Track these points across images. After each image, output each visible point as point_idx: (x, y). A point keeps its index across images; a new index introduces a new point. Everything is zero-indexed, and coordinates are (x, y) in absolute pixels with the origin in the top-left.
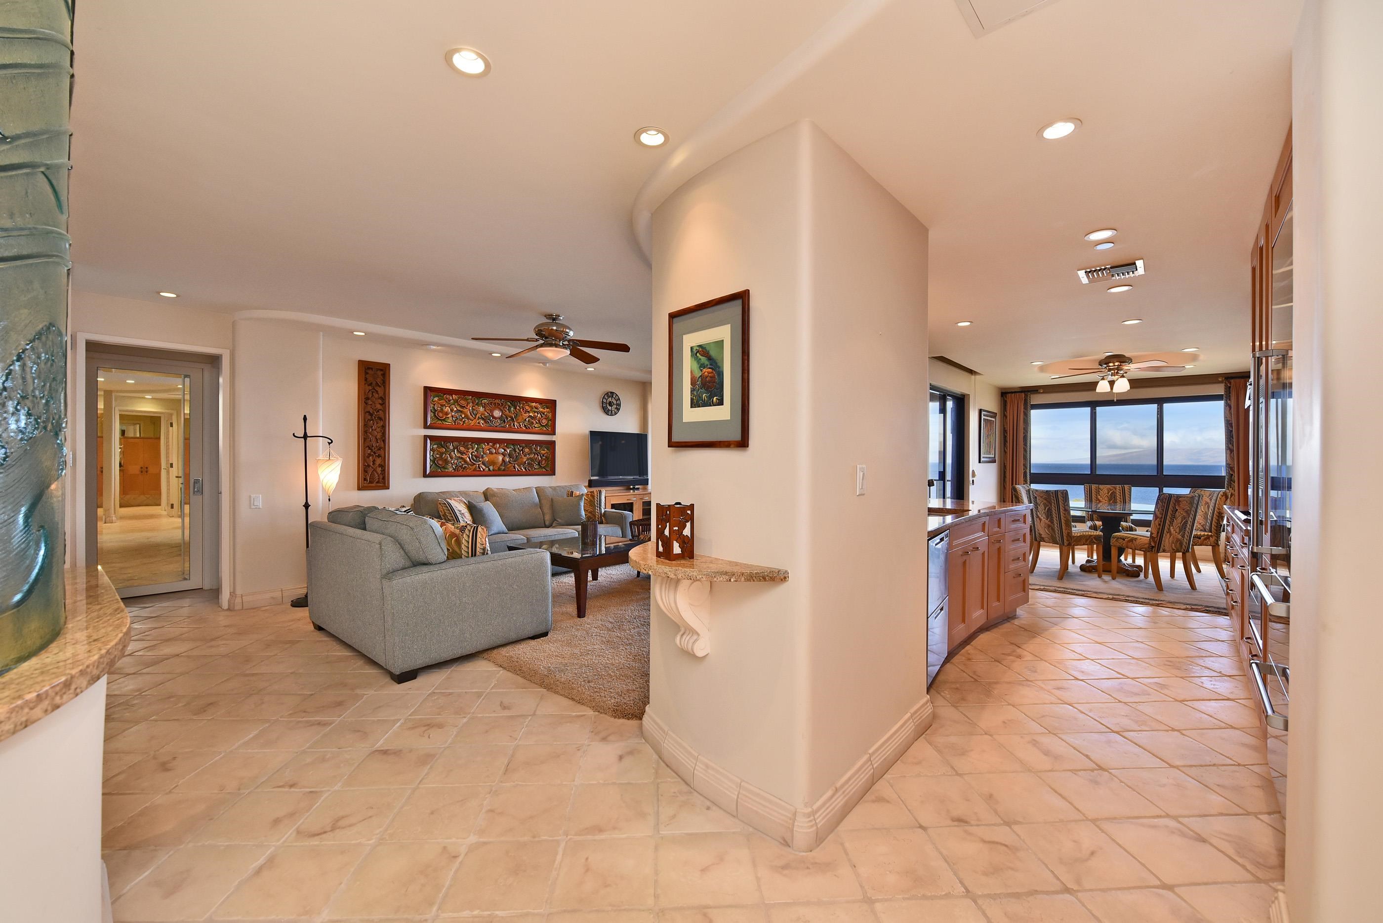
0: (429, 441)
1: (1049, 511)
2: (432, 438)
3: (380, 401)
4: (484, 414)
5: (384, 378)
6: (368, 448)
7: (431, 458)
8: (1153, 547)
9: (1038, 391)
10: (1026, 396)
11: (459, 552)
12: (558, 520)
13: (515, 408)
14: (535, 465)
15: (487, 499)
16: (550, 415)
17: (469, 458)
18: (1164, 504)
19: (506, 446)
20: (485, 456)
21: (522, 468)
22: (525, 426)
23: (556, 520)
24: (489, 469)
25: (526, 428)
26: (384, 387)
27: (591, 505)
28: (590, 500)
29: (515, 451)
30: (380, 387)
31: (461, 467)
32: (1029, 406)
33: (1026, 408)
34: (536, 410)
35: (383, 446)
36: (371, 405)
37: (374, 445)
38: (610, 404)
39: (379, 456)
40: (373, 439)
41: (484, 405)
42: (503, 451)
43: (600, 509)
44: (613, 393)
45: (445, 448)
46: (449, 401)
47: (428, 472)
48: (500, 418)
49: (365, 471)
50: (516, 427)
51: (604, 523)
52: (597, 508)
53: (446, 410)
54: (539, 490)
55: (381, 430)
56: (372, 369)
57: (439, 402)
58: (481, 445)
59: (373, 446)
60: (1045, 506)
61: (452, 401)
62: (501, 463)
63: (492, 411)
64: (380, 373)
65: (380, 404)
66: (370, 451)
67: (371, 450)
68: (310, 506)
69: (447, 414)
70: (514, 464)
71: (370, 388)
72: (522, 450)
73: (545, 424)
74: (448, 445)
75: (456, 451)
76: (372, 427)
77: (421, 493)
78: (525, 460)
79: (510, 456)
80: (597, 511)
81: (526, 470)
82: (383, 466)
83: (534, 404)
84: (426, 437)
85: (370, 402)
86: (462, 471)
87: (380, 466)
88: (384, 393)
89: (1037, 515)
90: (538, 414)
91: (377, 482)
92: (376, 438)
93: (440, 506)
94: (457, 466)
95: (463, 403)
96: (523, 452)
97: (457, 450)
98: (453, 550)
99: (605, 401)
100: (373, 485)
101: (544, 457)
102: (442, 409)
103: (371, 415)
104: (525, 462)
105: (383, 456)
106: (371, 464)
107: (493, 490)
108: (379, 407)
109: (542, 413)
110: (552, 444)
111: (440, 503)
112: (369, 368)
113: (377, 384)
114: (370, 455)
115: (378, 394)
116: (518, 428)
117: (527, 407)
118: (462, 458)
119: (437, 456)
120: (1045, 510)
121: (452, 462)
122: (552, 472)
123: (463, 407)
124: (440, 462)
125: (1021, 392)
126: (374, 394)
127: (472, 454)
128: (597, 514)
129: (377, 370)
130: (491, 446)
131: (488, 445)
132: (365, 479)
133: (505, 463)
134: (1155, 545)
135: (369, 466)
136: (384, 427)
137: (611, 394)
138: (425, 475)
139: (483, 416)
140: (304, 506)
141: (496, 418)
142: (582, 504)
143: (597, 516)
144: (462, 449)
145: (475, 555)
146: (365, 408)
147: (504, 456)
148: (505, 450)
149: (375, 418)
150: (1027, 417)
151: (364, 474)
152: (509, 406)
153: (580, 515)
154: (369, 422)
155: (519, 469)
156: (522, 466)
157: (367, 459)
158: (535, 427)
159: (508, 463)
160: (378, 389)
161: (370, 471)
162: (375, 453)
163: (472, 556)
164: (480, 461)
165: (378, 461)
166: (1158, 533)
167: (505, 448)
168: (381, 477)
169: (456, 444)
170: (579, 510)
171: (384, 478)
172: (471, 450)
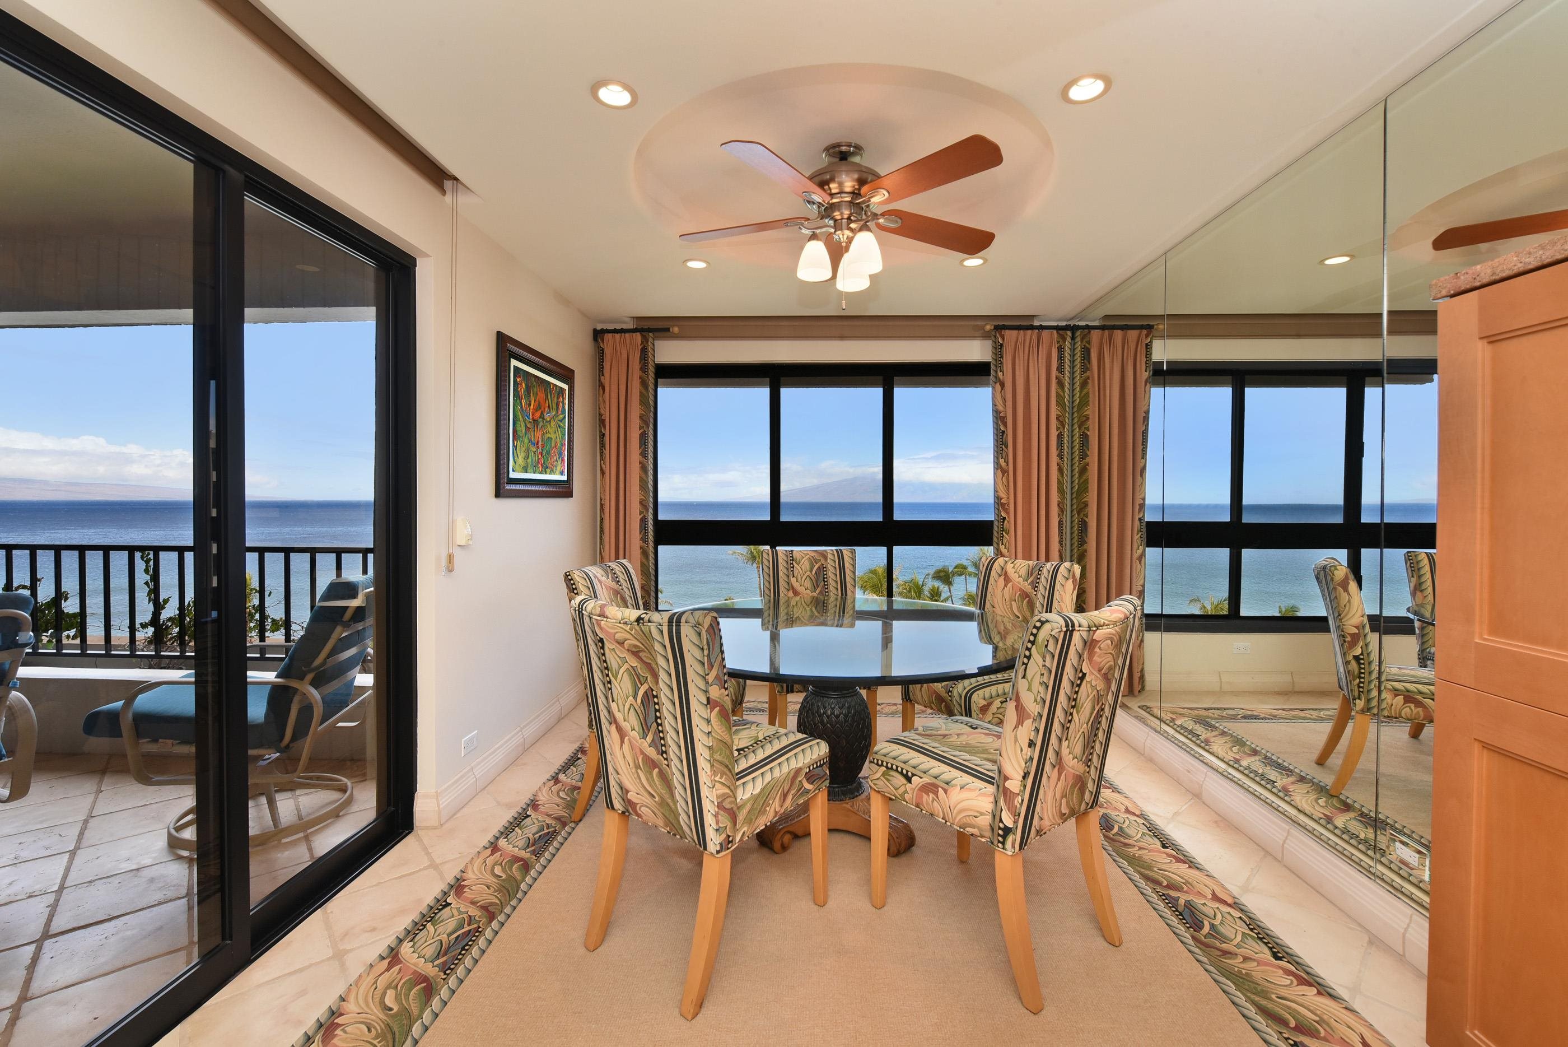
8: (1007, 831)
9: (669, 329)
10: (645, 340)
18: (1048, 664)
33: (644, 368)
60: (637, 680)
120: (635, 697)
125: (636, 331)
134: (1016, 822)
166: (1025, 776)
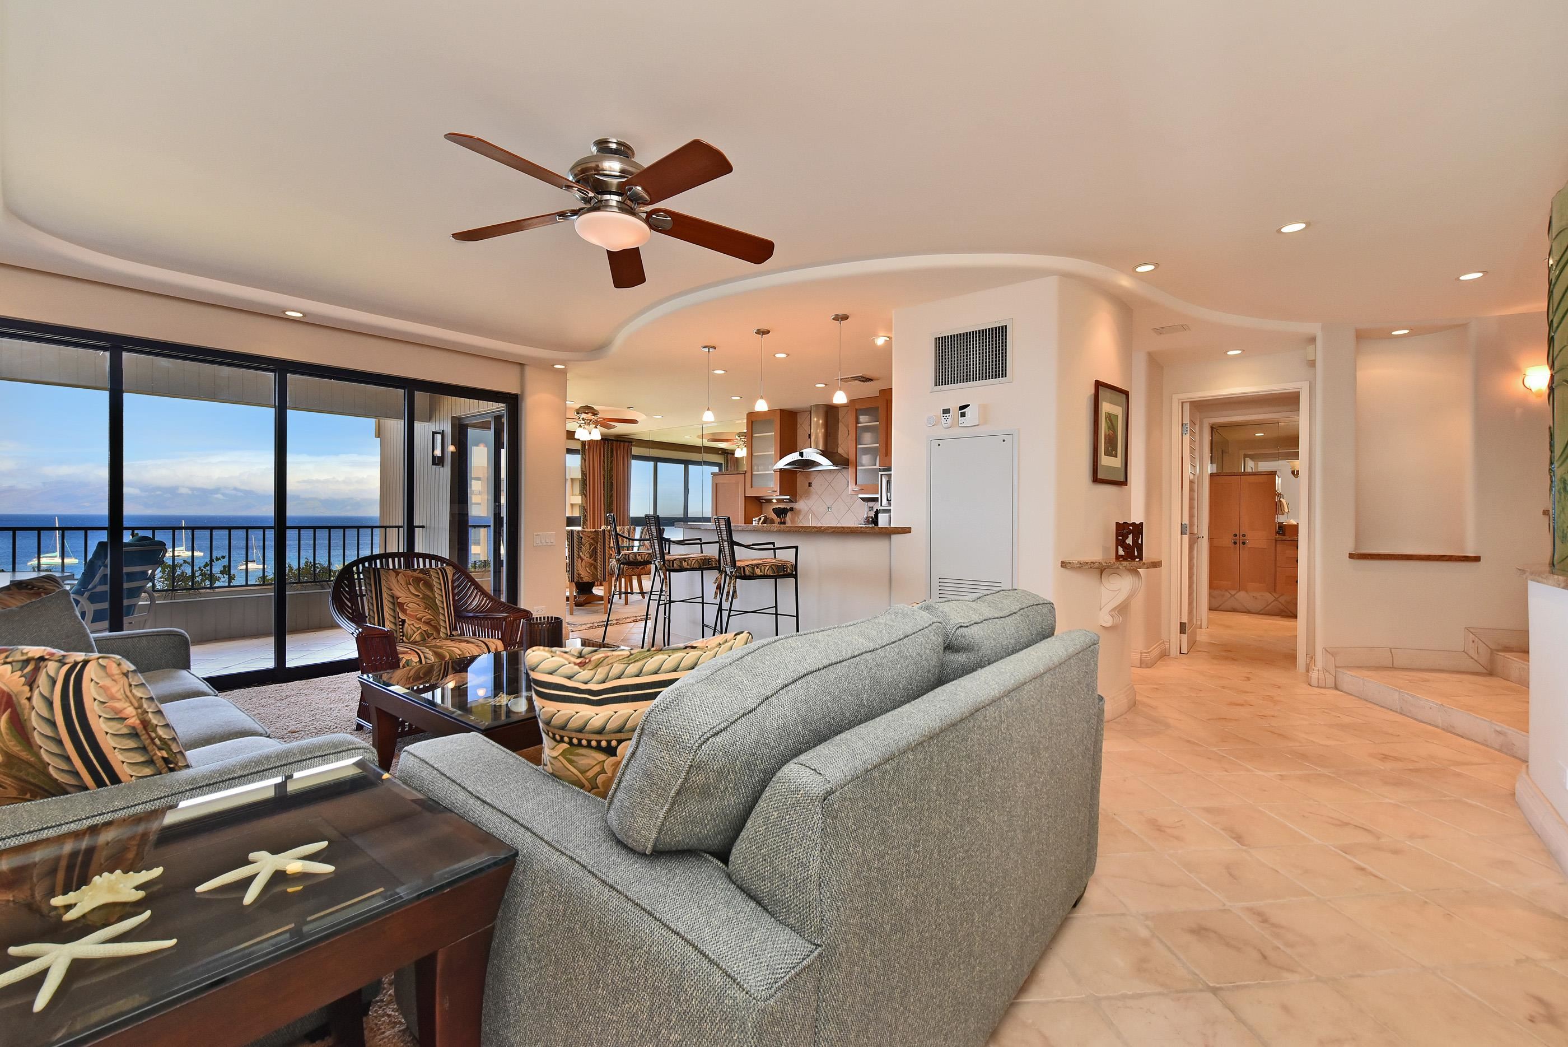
1: (595, 551)
89: (579, 555)
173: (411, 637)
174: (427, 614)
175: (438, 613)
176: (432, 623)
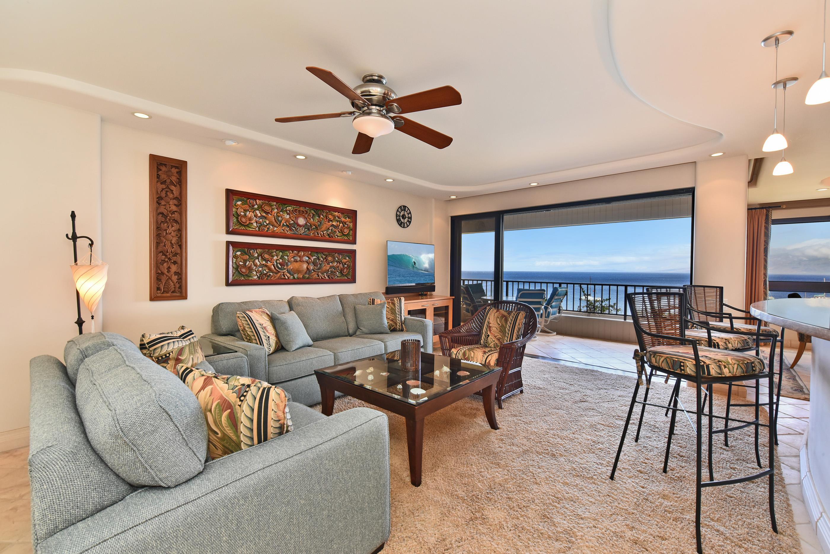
0: (231, 248)
2: (235, 245)
3: (175, 202)
4: (289, 222)
5: (180, 177)
6: (161, 254)
7: (234, 266)
9: (780, 206)
10: (768, 211)
11: (234, 438)
12: (361, 328)
13: (319, 217)
14: (337, 273)
15: (291, 309)
16: (351, 225)
17: (274, 265)
19: (310, 254)
20: (289, 263)
21: (326, 276)
22: (328, 235)
23: (359, 328)
24: (294, 277)
25: (330, 237)
26: (181, 186)
27: (392, 313)
28: (392, 308)
29: (319, 260)
30: (175, 186)
31: (265, 274)
32: (769, 221)
33: (767, 222)
34: (339, 219)
35: (179, 252)
36: (165, 205)
37: (169, 251)
38: (404, 217)
39: (175, 263)
40: (168, 244)
41: (288, 212)
42: (307, 258)
43: (401, 316)
44: (406, 206)
45: (249, 256)
46: (253, 206)
47: (230, 280)
48: (305, 226)
49: (158, 279)
50: (320, 236)
51: (404, 330)
52: (397, 316)
53: (250, 215)
54: (342, 298)
55: (177, 234)
56: (165, 165)
57: (243, 206)
58: (286, 252)
59: (167, 252)
61: (256, 207)
62: (305, 271)
63: (297, 218)
64: (174, 171)
65: (175, 205)
66: (164, 257)
67: (166, 256)
68: (84, 322)
69: (250, 219)
70: (318, 272)
71: (164, 186)
72: (326, 258)
73: (346, 233)
74: (251, 252)
75: (260, 258)
76: (166, 230)
77: (220, 304)
78: (328, 268)
79: (315, 264)
80: (398, 318)
81: (329, 278)
82: (180, 274)
83: (336, 214)
84: (228, 243)
85: (163, 203)
86: (267, 279)
87: (176, 273)
88: (181, 193)
90: (340, 223)
91: (173, 292)
92: (171, 243)
93: (239, 320)
94: (262, 274)
95: (267, 208)
96: (326, 260)
97: (262, 257)
98: (224, 434)
99: (398, 213)
100: (168, 295)
101: (346, 266)
102: (245, 214)
103: (165, 216)
104: (328, 270)
105: (179, 262)
106: (165, 271)
107: (297, 299)
108: (174, 208)
109: (344, 223)
110: (353, 253)
111: (239, 317)
112: (161, 164)
113: (172, 183)
114: (164, 262)
115: (173, 194)
116: (322, 236)
117: (330, 216)
118: (266, 266)
119: (241, 263)
121: (256, 270)
122: (353, 280)
123: (267, 213)
124: (244, 270)
125: (762, 208)
126: (168, 193)
127: (276, 262)
128: (398, 321)
129: (172, 167)
130: (296, 254)
131: (293, 252)
132: (158, 289)
133: (309, 271)
135: (163, 273)
136: (180, 230)
137: (403, 208)
138: (228, 284)
139: (288, 223)
140: (76, 323)
141: (300, 226)
142: (385, 312)
143: (398, 324)
144: (266, 256)
145: (266, 439)
146: (157, 209)
147: (309, 264)
148: (309, 258)
149: (170, 220)
150: (768, 231)
151: (157, 283)
152: (313, 215)
153: (382, 323)
154: (162, 224)
155: (323, 277)
156: (325, 274)
157: (161, 266)
158: (338, 236)
159: (313, 271)
160: (173, 188)
161: (164, 279)
162: (170, 259)
163: (259, 442)
164: (285, 269)
165: (174, 268)
167: (310, 256)
168: (178, 285)
169: (259, 251)
170: (381, 318)
171: (180, 287)
172: (275, 258)
173: (490, 344)
174: (499, 335)
175: (505, 336)
176: (501, 340)
